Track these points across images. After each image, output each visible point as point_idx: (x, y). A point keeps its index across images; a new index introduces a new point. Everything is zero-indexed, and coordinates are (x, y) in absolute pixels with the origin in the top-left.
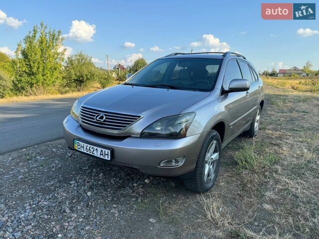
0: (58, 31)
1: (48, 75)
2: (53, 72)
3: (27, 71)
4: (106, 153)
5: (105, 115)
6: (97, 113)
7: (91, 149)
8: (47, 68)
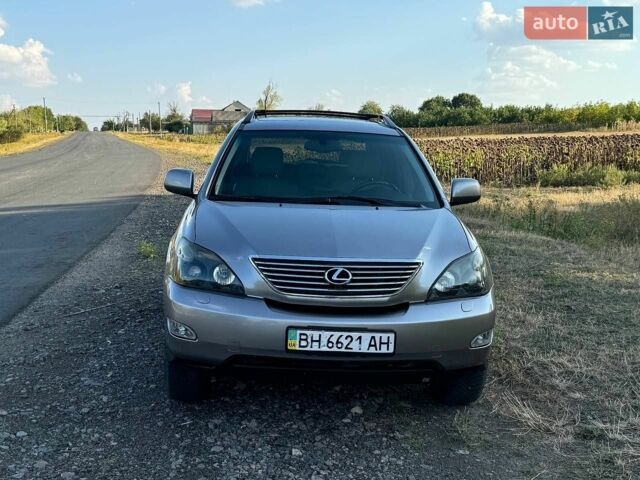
4: (384, 340)
5: (348, 269)
6: (326, 269)
7: (342, 340)
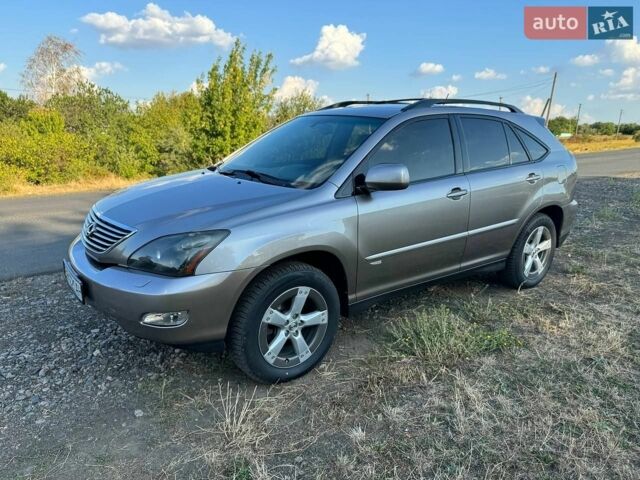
0: (269, 53)
1: (242, 137)
2: (250, 132)
3: (208, 128)
8: (240, 124)
